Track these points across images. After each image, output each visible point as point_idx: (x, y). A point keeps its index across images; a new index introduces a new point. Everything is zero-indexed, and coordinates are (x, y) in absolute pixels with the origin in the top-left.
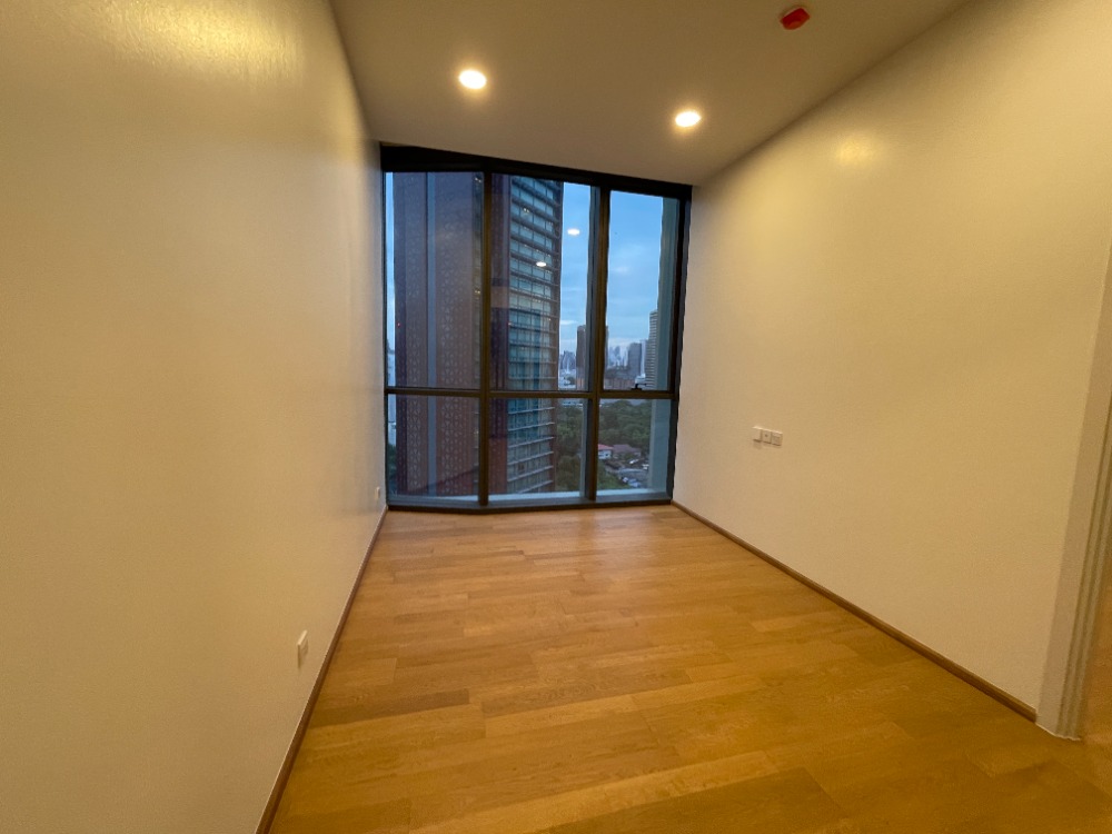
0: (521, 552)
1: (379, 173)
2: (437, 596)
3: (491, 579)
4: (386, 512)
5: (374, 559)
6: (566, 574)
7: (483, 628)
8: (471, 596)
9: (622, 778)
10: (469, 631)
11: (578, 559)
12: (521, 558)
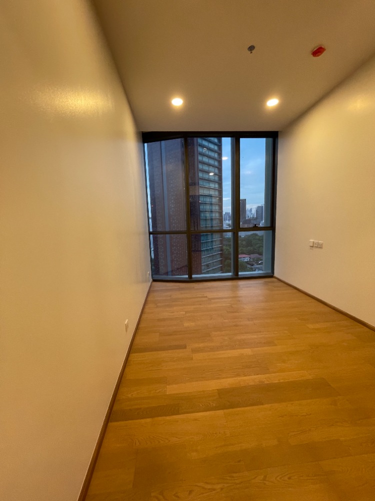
0: (206, 297)
1: (142, 144)
2: (173, 312)
3: (195, 307)
4: (152, 283)
5: (149, 299)
6: (224, 305)
7: (191, 324)
8: (186, 312)
9: (246, 376)
10: (186, 324)
11: (230, 300)
12: (206, 299)
